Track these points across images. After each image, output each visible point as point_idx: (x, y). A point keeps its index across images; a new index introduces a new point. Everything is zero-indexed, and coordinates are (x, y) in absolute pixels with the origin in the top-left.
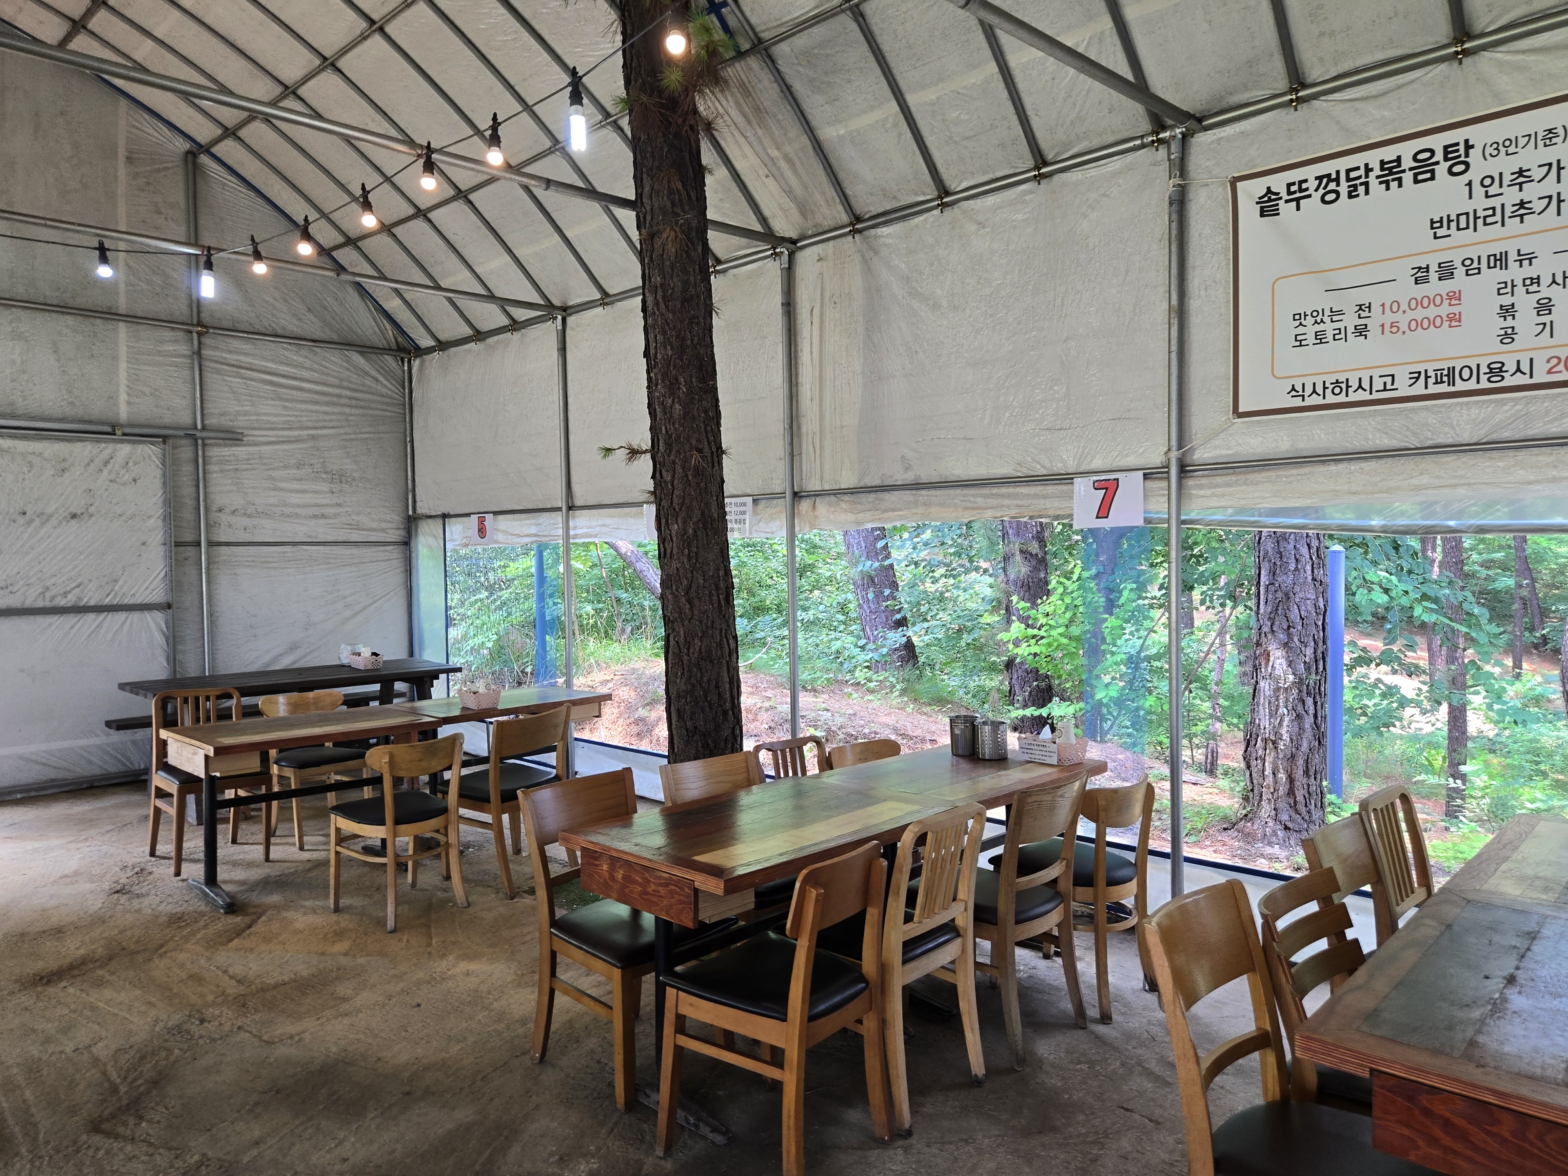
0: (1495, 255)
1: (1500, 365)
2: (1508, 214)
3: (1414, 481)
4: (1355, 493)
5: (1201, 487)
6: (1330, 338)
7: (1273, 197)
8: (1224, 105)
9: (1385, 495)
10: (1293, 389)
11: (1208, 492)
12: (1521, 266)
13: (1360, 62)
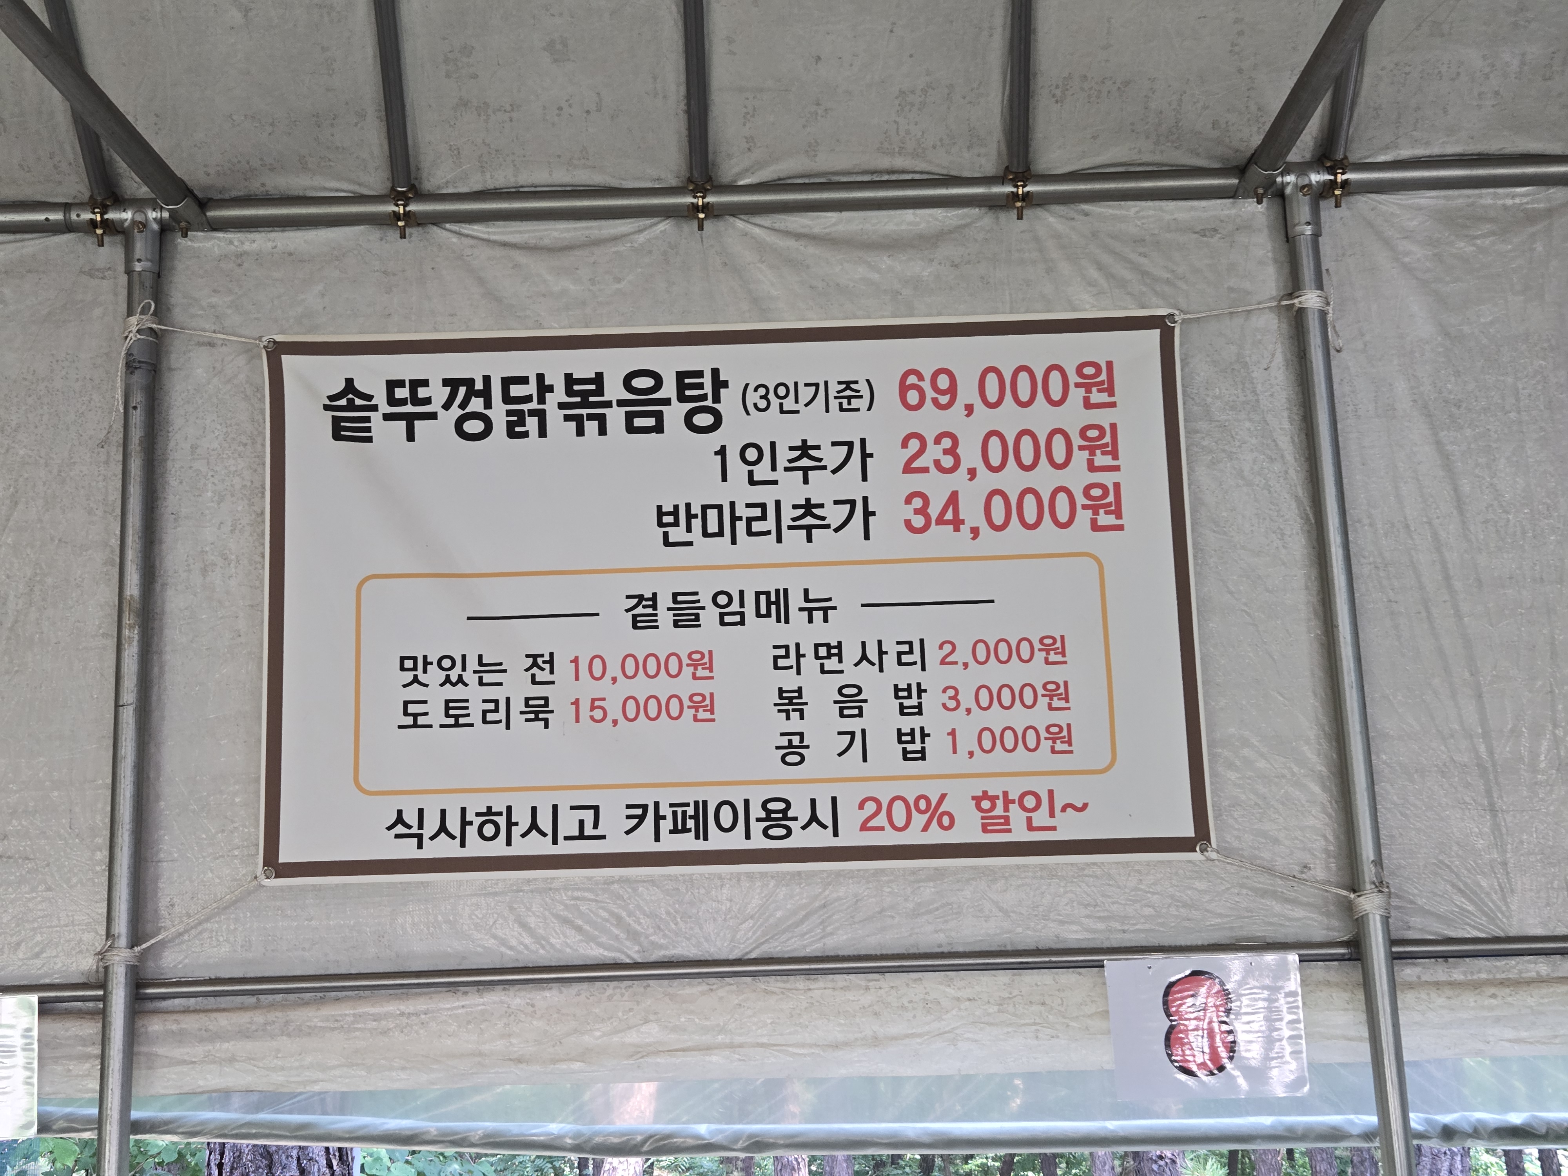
0: (768, 594)
1: (782, 806)
2: (786, 521)
3: (632, 1037)
4: (519, 1061)
5: (180, 1037)
6: (476, 717)
7: (358, 402)
8: (255, 187)
9: (577, 1066)
10: (400, 819)
11: (199, 1050)
12: (810, 620)
13: (529, 177)
